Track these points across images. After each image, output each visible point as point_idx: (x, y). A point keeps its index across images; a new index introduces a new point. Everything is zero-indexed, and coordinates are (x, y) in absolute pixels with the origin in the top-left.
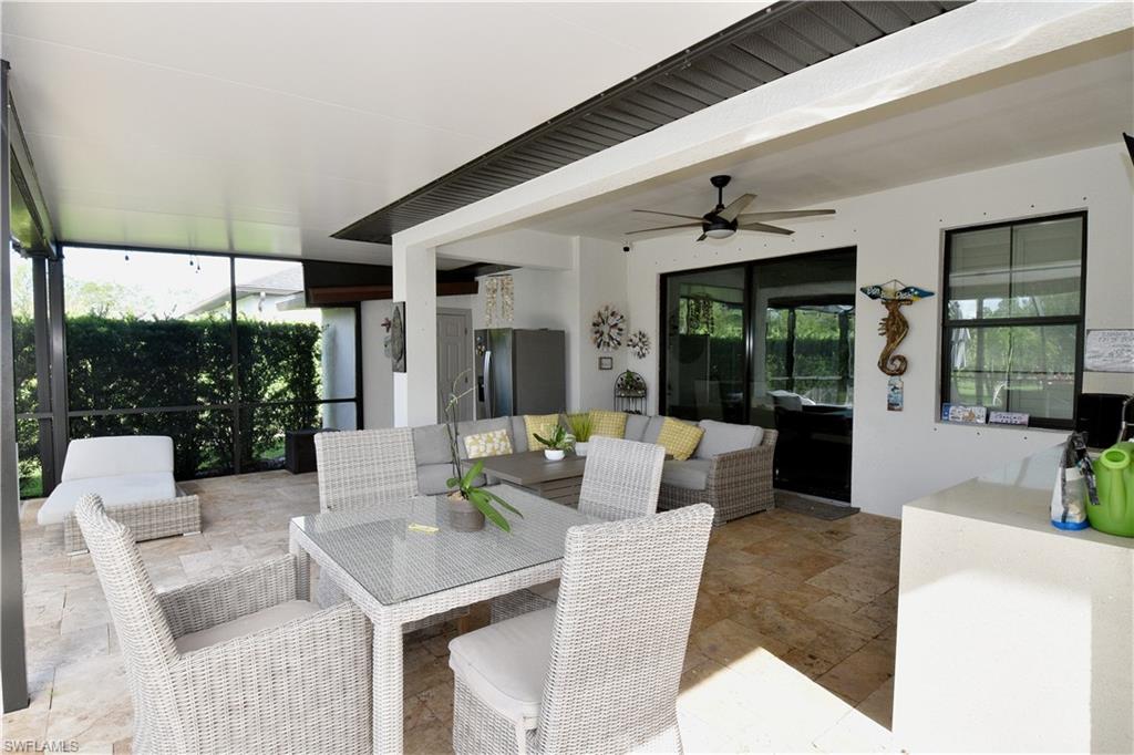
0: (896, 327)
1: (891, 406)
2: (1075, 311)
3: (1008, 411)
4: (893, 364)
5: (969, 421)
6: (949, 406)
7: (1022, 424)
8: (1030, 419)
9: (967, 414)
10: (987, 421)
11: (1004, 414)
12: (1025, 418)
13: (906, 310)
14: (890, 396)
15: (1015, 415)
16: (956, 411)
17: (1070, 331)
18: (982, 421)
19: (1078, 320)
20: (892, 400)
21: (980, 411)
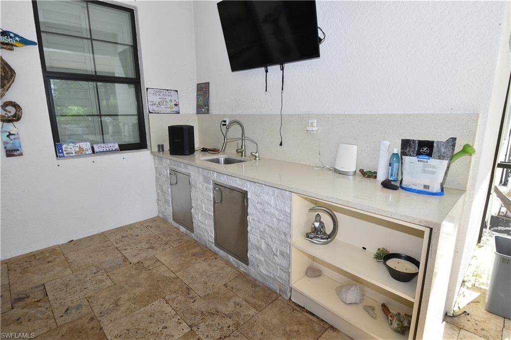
3: (104, 143)
5: (80, 153)
6: (61, 145)
7: (116, 150)
8: (120, 145)
9: (77, 149)
10: (94, 152)
11: (103, 145)
12: (117, 146)
14: (5, 143)
15: (110, 145)
16: (67, 147)
17: (130, 89)
18: (90, 151)
19: (135, 81)
20: (9, 146)
21: (86, 146)
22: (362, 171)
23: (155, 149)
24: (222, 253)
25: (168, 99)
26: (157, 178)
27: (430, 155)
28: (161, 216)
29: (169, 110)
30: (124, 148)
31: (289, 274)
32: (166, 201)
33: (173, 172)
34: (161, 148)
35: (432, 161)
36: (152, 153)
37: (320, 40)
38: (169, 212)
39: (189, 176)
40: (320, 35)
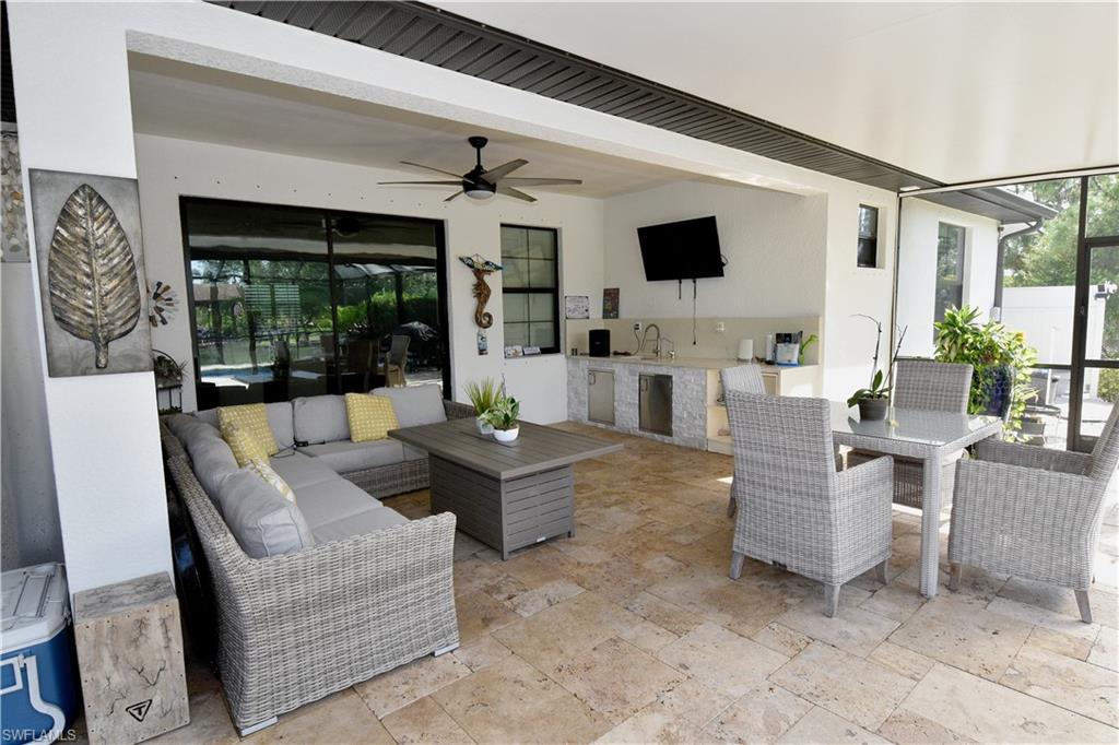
0: (482, 292)
1: (482, 352)
2: (549, 284)
3: (530, 347)
4: (482, 320)
5: (516, 355)
7: (538, 353)
8: (541, 349)
9: (514, 351)
10: (524, 354)
11: (530, 349)
12: (538, 350)
13: (487, 278)
14: (479, 344)
15: (534, 348)
17: (548, 298)
19: (554, 291)
20: (481, 347)
21: (519, 348)
22: (757, 358)
23: (569, 352)
24: (647, 434)
25: (581, 305)
26: (569, 382)
27: (790, 342)
28: (571, 419)
29: (580, 316)
30: (545, 351)
31: (706, 431)
32: (581, 402)
33: (592, 372)
34: (575, 352)
35: (792, 346)
36: (566, 357)
37: (724, 265)
38: (584, 413)
39: (613, 372)
40: (723, 260)
